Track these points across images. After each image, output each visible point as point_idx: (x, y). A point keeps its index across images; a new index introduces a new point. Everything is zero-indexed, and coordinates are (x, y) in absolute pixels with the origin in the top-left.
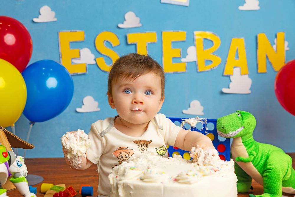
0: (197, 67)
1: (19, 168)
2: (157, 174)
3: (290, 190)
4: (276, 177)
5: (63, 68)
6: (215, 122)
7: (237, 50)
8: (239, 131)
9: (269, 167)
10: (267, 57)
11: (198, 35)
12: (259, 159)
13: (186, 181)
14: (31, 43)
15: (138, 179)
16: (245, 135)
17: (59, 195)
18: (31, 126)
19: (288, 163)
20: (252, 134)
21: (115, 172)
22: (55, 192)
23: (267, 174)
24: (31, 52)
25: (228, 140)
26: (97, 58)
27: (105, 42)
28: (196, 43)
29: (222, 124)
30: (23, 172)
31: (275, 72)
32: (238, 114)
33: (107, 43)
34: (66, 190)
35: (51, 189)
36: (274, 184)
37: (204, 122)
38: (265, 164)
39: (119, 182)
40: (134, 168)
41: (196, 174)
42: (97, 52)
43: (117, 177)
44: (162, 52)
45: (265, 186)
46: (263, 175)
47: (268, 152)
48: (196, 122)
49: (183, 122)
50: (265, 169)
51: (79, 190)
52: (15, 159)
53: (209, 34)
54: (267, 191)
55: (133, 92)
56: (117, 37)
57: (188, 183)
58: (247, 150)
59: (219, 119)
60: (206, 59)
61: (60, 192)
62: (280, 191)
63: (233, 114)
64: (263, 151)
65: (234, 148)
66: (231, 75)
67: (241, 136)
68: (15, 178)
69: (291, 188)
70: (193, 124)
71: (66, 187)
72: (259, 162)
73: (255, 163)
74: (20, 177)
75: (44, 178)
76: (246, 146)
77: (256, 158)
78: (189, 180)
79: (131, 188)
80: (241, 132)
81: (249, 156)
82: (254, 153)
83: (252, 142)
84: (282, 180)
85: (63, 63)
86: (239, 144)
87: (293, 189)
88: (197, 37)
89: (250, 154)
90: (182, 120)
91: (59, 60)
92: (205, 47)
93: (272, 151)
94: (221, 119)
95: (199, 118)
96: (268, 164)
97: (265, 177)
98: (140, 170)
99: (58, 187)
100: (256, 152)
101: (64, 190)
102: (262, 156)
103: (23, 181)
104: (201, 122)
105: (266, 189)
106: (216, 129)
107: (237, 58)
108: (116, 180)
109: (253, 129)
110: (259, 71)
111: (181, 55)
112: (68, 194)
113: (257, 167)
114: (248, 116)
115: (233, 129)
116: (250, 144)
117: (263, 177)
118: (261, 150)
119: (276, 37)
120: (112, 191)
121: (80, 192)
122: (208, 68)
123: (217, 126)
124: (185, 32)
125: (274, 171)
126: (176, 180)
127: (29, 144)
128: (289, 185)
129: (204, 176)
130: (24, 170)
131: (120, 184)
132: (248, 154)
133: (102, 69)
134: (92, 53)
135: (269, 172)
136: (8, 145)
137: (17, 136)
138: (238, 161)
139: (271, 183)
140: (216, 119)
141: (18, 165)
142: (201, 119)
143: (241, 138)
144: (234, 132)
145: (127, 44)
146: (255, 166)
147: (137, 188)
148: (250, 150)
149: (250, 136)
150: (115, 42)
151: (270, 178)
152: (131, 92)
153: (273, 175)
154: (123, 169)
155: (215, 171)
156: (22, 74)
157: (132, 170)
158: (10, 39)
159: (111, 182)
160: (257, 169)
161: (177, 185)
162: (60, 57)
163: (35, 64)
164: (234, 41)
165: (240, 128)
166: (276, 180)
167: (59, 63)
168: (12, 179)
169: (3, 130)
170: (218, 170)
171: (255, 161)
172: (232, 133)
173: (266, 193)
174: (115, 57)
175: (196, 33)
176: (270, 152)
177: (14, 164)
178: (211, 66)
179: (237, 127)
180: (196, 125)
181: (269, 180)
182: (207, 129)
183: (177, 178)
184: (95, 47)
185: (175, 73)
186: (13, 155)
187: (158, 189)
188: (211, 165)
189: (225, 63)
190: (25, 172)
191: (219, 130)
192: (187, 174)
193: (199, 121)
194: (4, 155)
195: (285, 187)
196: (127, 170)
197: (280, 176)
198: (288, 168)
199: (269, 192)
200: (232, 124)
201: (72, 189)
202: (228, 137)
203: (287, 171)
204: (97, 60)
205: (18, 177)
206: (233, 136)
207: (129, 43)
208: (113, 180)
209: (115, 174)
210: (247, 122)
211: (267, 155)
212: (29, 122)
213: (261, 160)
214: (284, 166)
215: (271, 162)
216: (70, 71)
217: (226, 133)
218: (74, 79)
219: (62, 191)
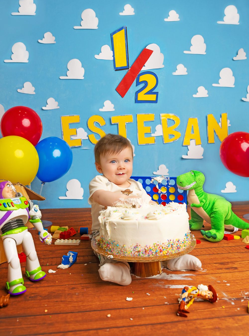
0: (163, 139)
1: (36, 212)
2: (133, 214)
3: (230, 227)
4: (220, 217)
5: (64, 142)
6: (175, 179)
7: (192, 126)
8: (192, 185)
9: (214, 210)
10: (214, 131)
11: (163, 116)
12: (208, 205)
13: (154, 218)
14: (42, 125)
15: (119, 218)
16: (197, 188)
17: (64, 234)
18: (43, 185)
19: (229, 207)
20: (202, 187)
21: (103, 215)
22: (61, 232)
23: (213, 215)
24: (41, 132)
25: (185, 191)
26: (89, 135)
27: (95, 123)
28: (162, 122)
29: (180, 180)
30: (38, 216)
31: (221, 142)
32: (192, 172)
33: (97, 123)
34: (69, 230)
35: (58, 230)
36: (219, 222)
37: (167, 179)
38: (212, 208)
39: (107, 221)
40: (116, 211)
41: (160, 213)
42: (89, 130)
43: (104, 218)
44: (137, 130)
45: (212, 224)
46: (211, 216)
47: (214, 200)
48: (161, 179)
49: (152, 180)
50: (212, 212)
51: (78, 230)
52: (33, 207)
53: (171, 116)
54: (214, 228)
55: (117, 162)
56: (104, 119)
57: (155, 219)
58: (198, 198)
59: (178, 177)
60: (170, 134)
61: (65, 232)
62: (223, 227)
63: (188, 173)
64: (210, 199)
65: (189, 197)
66: (188, 145)
67: (194, 188)
68: (33, 220)
69: (231, 225)
70: (159, 181)
71: (69, 229)
72: (208, 207)
73: (205, 208)
74: (36, 219)
75: (53, 223)
76: (198, 196)
77: (205, 204)
78: (155, 217)
79: (115, 225)
80: (194, 185)
81: (200, 203)
82: (204, 200)
83: (202, 193)
84: (224, 220)
85: (64, 139)
86: (193, 194)
87: (233, 226)
88: (162, 118)
89: (201, 201)
90: (152, 178)
91: (61, 137)
92: (169, 125)
93: (217, 199)
94: (180, 177)
95: (164, 177)
96: (214, 208)
97: (212, 217)
98: (120, 212)
99: (63, 228)
100: (205, 200)
101: (67, 230)
102: (210, 202)
103: (39, 222)
104: (165, 179)
105: (213, 226)
106: (176, 184)
107: (193, 133)
108: (104, 220)
109: (203, 183)
110: (209, 142)
111: (151, 131)
112: (70, 233)
113: (206, 210)
114: (199, 174)
115: (188, 184)
116: (201, 194)
117: (210, 217)
118: (209, 199)
119: (221, 117)
120: (101, 228)
121: (79, 232)
122: (171, 141)
123: (177, 181)
124: (154, 114)
125: (218, 213)
126: (146, 218)
127: (42, 197)
128: (230, 224)
129: (165, 214)
130: (39, 214)
131: (107, 223)
132: (200, 201)
133: (93, 143)
134: (86, 131)
135: (215, 214)
136: (27, 197)
137: (33, 191)
138: (192, 207)
139: (216, 222)
140: (176, 177)
141: (35, 211)
142: (165, 177)
143: (194, 190)
144: (189, 186)
145: (111, 124)
146: (205, 210)
147: (119, 224)
148: (201, 198)
149: (201, 189)
150: (102, 123)
151: (216, 218)
152: (115, 162)
153: (218, 216)
154: (109, 212)
155: (173, 211)
156: (36, 148)
157: (115, 212)
158: (26, 122)
159: (101, 222)
160: (206, 212)
161: (147, 221)
162: (62, 135)
163: (44, 140)
164: (190, 120)
165: (194, 183)
166: (219, 220)
167: (62, 139)
168: (31, 220)
169: (24, 186)
170: (176, 210)
171: (205, 207)
172: (188, 186)
173: (213, 229)
174: (103, 134)
175: (161, 115)
176: (215, 200)
177: (32, 209)
178: (174, 139)
179: (191, 182)
180: (162, 181)
181: (215, 219)
182: (170, 184)
183: (147, 216)
184: (88, 127)
185: (147, 144)
186: (31, 203)
187: (134, 224)
188: (171, 207)
189: (184, 137)
190: (40, 215)
191: (178, 185)
192: (154, 213)
193: (164, 179)
194: (26, 203)
195: (227, 225)
196: (111, 213)
197: (223, 217)
198: (228, 211)
199: (215, 228)
200: (188, 180)
201: (73, 229)
202: (185, 189)
203: (228, 213)
204: (89, 136)
205: (35, 219)
206: (188, 188)
207: (113, 123)
208: (102, 220)
209: (103, 216)
210: (199, 178)
211: (213, 202)
212: (41, 182)
213: (209, 205)
214: (225, 210)
215: (216, 206)
216: (70, 144)
217: (183, 187)
218: (73, 150)
219: (66, 231)
